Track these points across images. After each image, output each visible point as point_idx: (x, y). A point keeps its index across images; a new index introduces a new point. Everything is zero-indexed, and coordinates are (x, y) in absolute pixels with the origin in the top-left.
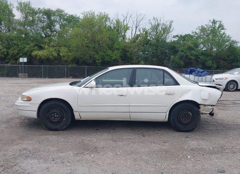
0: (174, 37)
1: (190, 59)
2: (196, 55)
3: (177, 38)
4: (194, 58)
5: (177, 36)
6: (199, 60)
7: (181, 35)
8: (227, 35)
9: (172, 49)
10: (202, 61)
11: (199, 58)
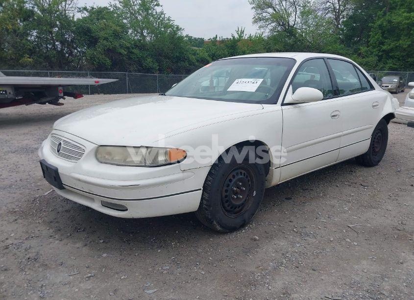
0: (80, 10)
1: (120, 54)
2: (128, 48)
3: (87, 14)
4: (126, 53)
5: (85, 9)
6: (133, 56)
7: (93, 8)
8: (167, 16)
9: (85, 34)
10: (138, 58)
11: (132, 53)
